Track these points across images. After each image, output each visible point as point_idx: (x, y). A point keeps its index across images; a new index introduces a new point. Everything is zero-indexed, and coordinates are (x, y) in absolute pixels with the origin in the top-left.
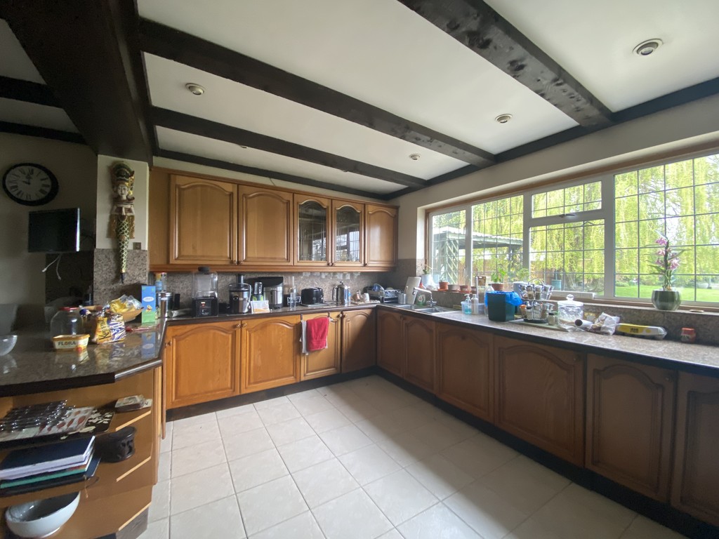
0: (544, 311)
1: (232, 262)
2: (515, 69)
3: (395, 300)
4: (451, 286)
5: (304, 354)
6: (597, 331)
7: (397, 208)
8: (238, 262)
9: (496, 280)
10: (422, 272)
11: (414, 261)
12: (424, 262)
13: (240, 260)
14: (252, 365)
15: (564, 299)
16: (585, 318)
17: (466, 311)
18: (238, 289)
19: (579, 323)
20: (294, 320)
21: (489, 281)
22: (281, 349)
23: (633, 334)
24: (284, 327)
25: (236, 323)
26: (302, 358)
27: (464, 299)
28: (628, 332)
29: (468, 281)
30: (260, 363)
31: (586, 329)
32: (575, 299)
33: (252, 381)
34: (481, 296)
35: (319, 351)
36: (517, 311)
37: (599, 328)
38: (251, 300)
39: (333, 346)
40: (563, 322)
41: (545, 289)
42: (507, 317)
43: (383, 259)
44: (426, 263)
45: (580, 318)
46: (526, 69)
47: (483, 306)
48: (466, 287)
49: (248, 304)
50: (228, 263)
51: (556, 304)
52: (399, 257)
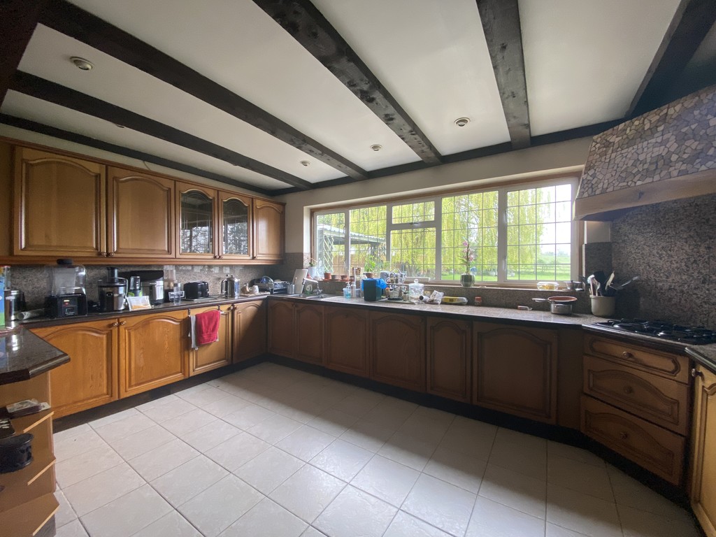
0: (401, 291)
1: (100, 254)
2: (388, 119)
3: (285, 291)
4: (333, 276)
5: (193, 349)
6: (432, 302)
7: (284, 205)
8: (108, 255)
9: (368, 271)
10: (308, 265)
11: (302, 254)
12: (310, 256)
13: (109, 252)
14: (133, 366)
15: (413, 282)
16: (425, 295)
17: (347, 295)
18: (111, 283)
19: (421, 298)
20: (181, 315)
21: (363, 271)
22: (166, 346)
23: (451, 303)
24: (169, 324)
25: (112, 322)
26: (191, 355)
27: (345, 285)
28: (448, 301)
29: (347, 272)
30: (142, 363)
31: (425, 302)
32: (419, 282)
33: (133, 383)
34: (358, 283)
35: (209, 344)
36: (383, 292)
37: (433, 301)
38: (127, 296)
39: (224, 339)
40: (412, 298)
41: (401, 276)
42: (377, 298)
43: (271, 252)
44: (311, 257)
45: (422, 295)
46: (394, 121)
47: (359, 291)
48: (345, 276)
49: (124, 300)
50: (94, 255)
51: (408, 286)
52: (287, 251)
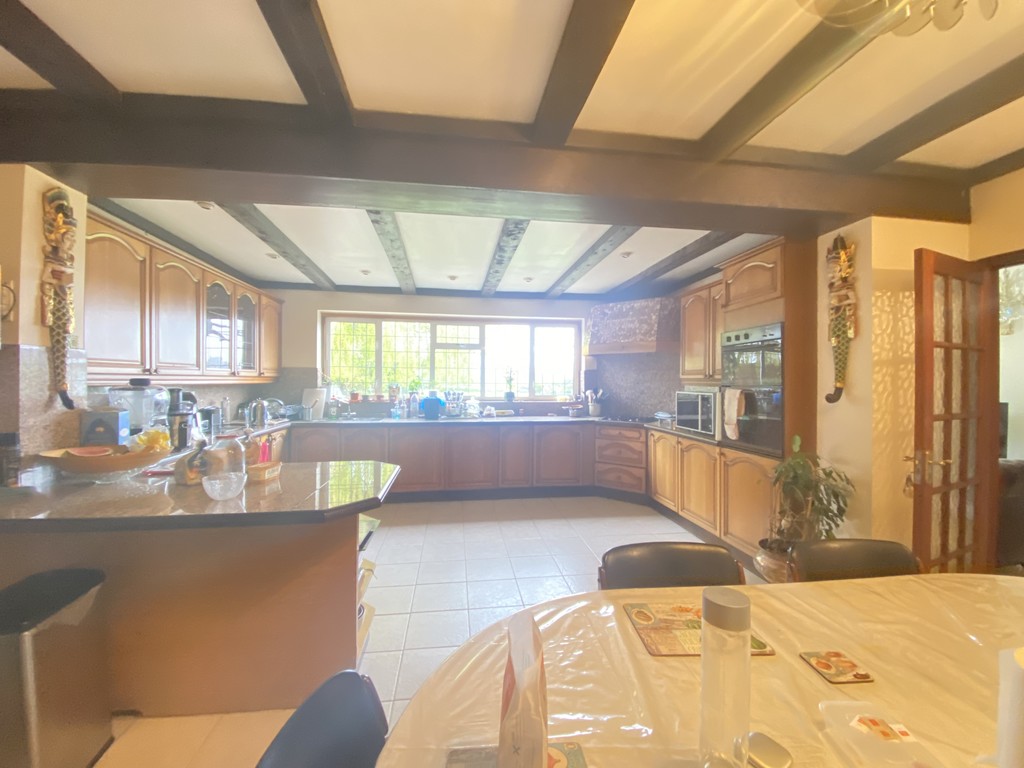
0: (461, 408)
4: (364, 397)
7: (281, 302)
11: (316, 370)
16: (482, 410)
17: (396, 416)
19: (480, 412)
23: (502, 415)
28: (500, 413)
31: (484, 415)
36: (444, 410)
37: (489, 414)
44: (323, 373)
51: (466, 403)
52: (283, 366)
